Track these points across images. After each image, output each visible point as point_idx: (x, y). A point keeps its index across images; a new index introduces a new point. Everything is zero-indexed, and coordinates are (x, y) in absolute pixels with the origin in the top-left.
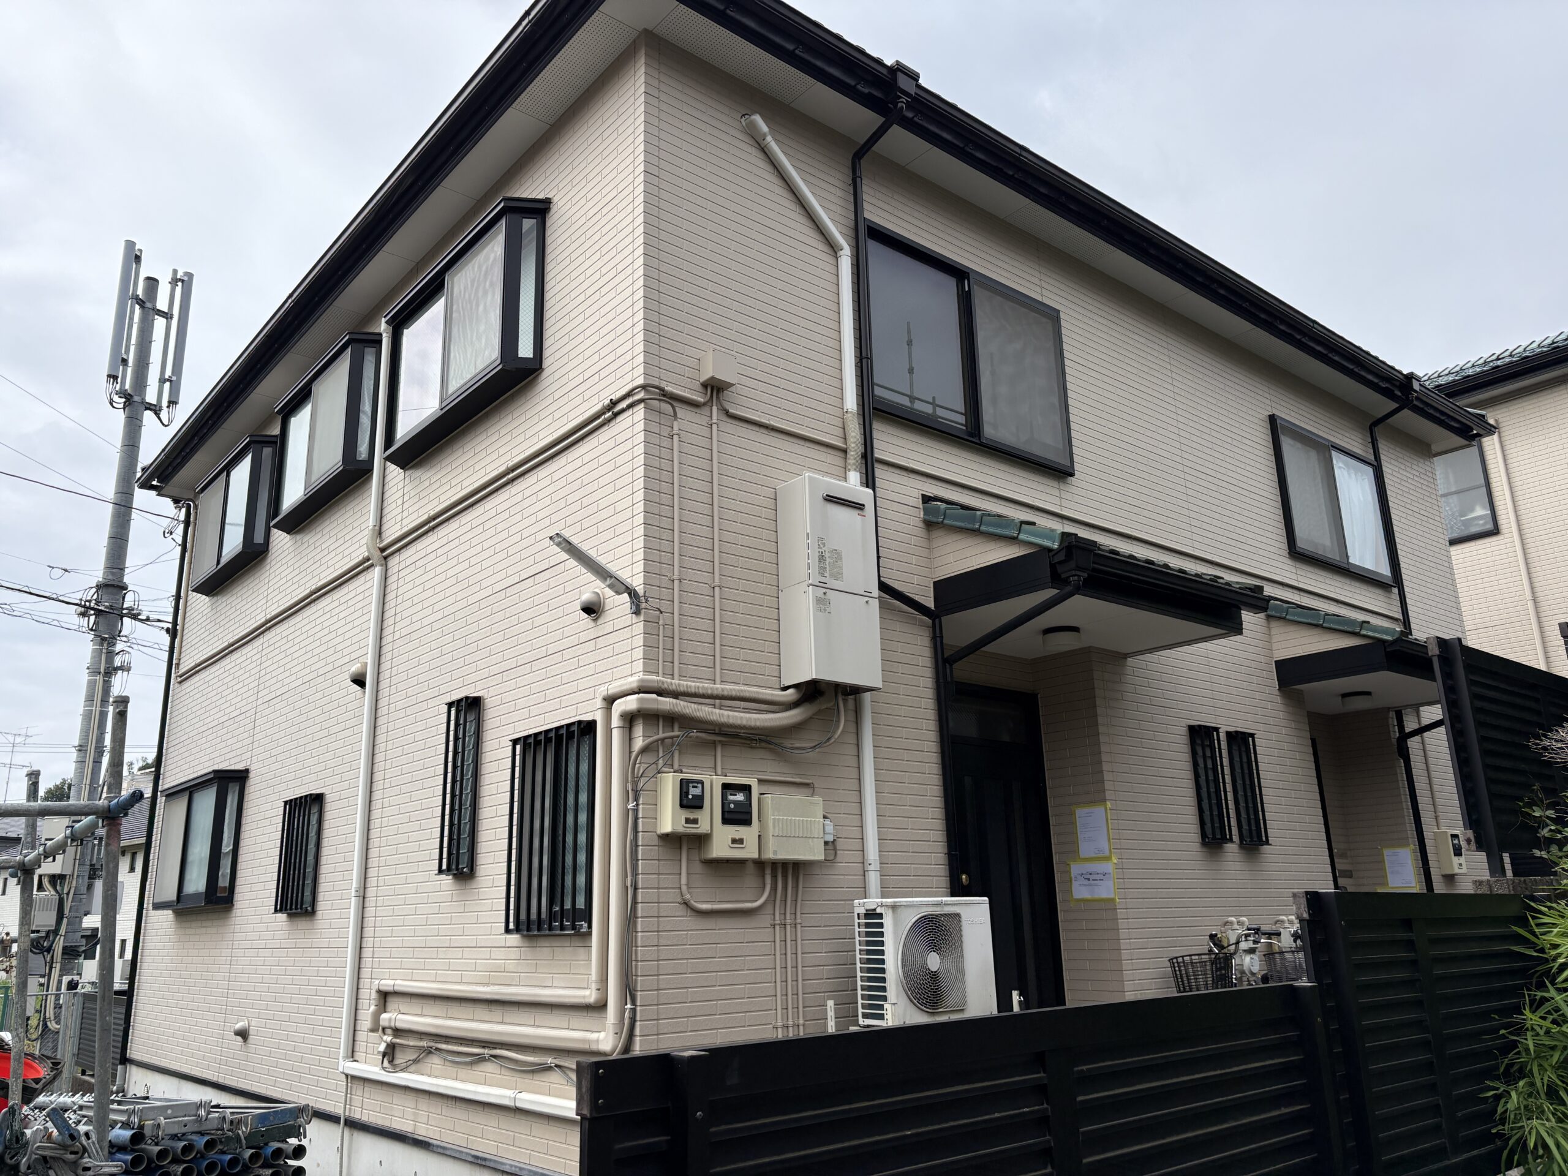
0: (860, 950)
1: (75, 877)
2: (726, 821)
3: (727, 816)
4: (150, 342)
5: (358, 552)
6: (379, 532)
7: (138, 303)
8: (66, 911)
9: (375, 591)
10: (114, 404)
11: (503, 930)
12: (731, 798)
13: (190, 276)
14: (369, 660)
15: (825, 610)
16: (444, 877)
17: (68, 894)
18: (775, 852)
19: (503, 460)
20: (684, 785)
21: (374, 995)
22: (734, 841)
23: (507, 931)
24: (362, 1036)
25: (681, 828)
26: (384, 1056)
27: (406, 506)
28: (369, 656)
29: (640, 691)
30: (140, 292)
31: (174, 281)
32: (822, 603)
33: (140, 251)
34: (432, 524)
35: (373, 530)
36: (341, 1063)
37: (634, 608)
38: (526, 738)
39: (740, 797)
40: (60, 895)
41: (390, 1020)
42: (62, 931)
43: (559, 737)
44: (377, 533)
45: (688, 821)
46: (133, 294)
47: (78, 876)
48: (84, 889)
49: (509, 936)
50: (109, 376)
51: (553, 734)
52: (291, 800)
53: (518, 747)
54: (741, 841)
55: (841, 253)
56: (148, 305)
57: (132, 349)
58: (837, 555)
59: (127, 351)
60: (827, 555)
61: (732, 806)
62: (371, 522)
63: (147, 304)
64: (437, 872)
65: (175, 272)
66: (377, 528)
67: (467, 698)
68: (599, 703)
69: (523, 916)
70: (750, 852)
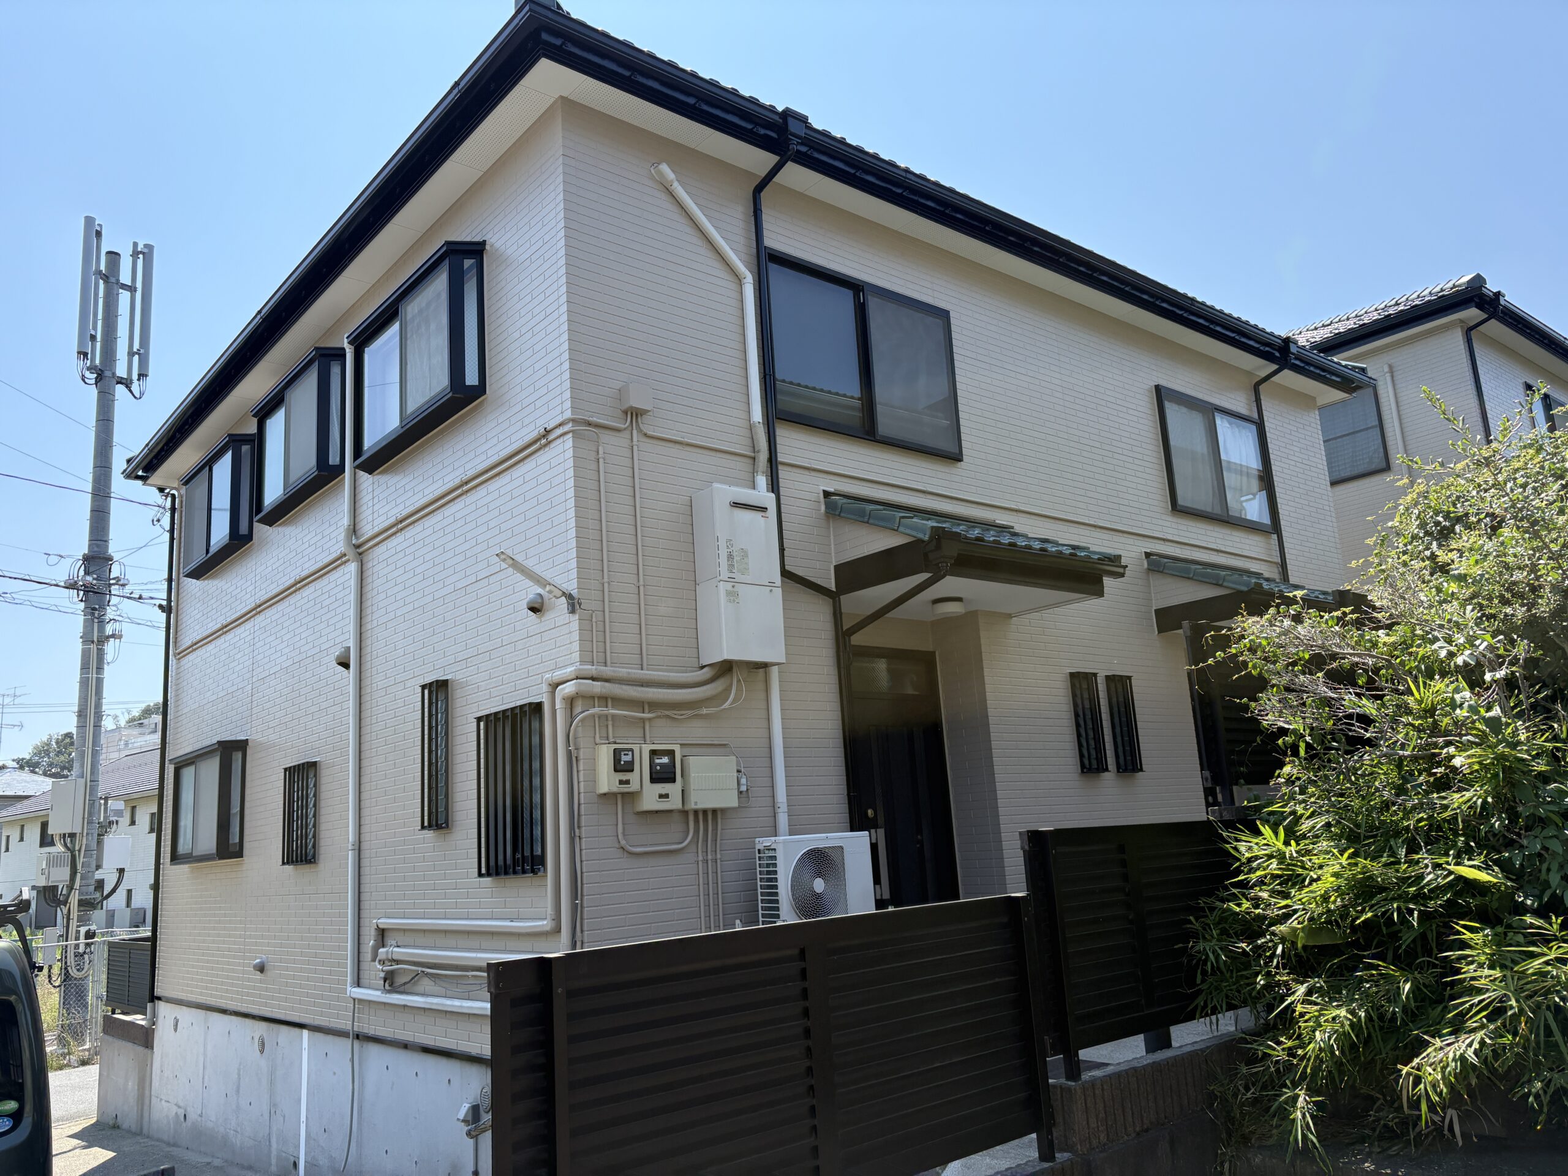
0: (761, 879)
1: (85, 834)
2: (653, 780)
3: (654, 776)
4: (117, 316)
5: (336, 547)
6: (354, 529)
7: (101, 278)
8: (79, 867)
9: (353, 583)
10: (86, 380)
11: (476, 874)
12: (658, 761)
13: (149, 247)
14: (351, 644)
15: (734, 601)
16: (426, 831)
17: (79, 851)
18: (696, 803)
19: (458, 473)
20: (617, 753)
21: (373, 932)
22: (661, 796)
23: (480, 875)
24: (365, 966)
25: (616, 788)
26: (385, 982)
27: (376, 508)
28: (351, 640)
29: (577, 678)
30: (103, 267)
31: (135, 254)
32: (732, 595)
33: (100, 225)
34: (400, 526)
35: (348, 529)
36: (349, 989)
37: (570, 608)
38: (487, 716)
39: (665, 760)
40: (72, 852)
41: (387, 952)
42: (77, 885)
43: (514, 716)
44: (352, 530)
45: (621, 782)
46: (96, 269)
47: (87, 834)
48: (94, 845)
49: (481, 879)
50: (79, 353)
51: (509, 713)
52: (290, 768)
53: (482, 724)
54: (666, 796)
55: (745, 281)
56: (113, 280)
57: (100, 323)
58: (744, 553)
59: (95, 328)
60: (735, 554)
61: (658, 768)
62: (346, 521)
63: (110, 277)
64: (420, 828)
65: (135, 244)
66: (352, 527)
67: (437, 681)
68: (545, 688)
69: (492, 863)
70: (675, 803)
